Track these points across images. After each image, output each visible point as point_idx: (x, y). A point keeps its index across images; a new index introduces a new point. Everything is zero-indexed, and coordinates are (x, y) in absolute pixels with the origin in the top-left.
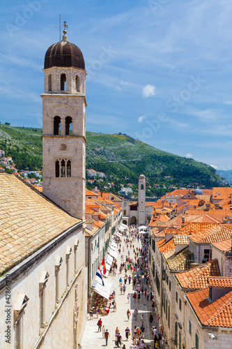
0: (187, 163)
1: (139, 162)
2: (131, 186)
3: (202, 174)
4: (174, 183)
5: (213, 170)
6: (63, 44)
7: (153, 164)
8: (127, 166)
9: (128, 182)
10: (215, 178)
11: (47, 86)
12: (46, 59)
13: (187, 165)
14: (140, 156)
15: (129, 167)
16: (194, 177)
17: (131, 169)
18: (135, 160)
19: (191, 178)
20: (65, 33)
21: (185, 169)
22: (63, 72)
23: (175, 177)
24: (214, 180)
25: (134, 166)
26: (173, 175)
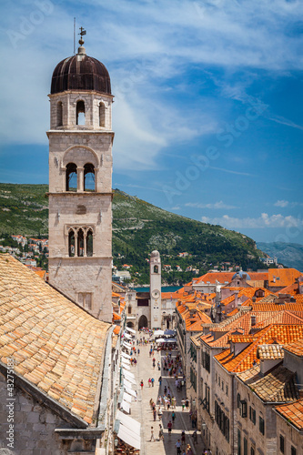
0: (212, 232)
1: (139, 230)
2: (128, 267)
3: (234, 248)
4: (193, 262)
5: (251, 243)
6: (79, 59)
7: (161, 235)
8: (122, 238)
9: (123, 262)
10: (254, 254)
11: (56, 118)
12: (53, 80)
13: (213, 235)
14: (140, 222)
15: (124, 240)
16: (223, 253)
17: (127, 242)
18: (133, 228)
19: (219, 255)
20: (81, 43)
21: (209, 241)
22: (81, 98)
23: (195, 254)
24: (253, 257)
25: (131, 237)
26: (192, 250)
